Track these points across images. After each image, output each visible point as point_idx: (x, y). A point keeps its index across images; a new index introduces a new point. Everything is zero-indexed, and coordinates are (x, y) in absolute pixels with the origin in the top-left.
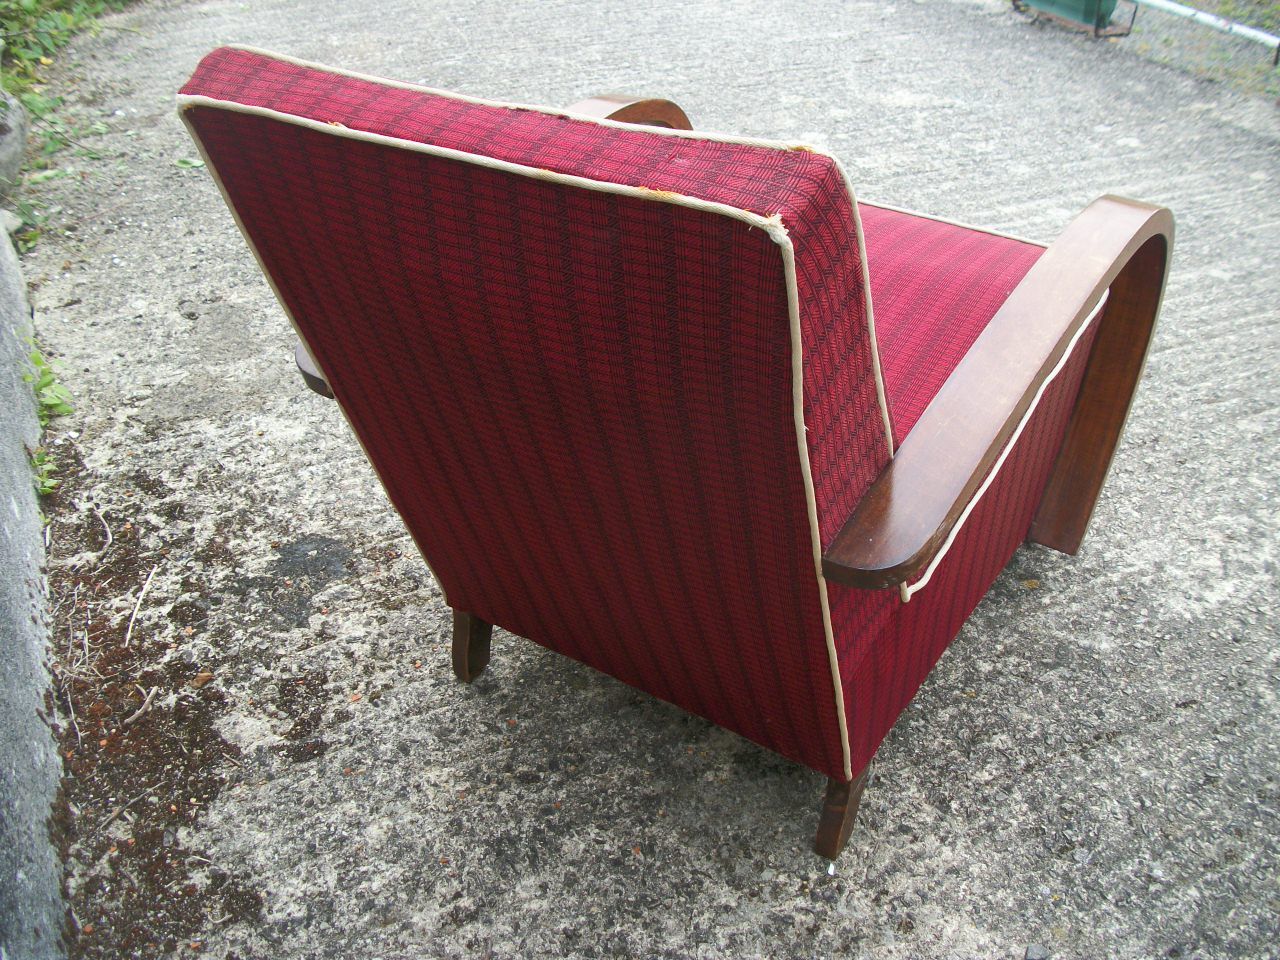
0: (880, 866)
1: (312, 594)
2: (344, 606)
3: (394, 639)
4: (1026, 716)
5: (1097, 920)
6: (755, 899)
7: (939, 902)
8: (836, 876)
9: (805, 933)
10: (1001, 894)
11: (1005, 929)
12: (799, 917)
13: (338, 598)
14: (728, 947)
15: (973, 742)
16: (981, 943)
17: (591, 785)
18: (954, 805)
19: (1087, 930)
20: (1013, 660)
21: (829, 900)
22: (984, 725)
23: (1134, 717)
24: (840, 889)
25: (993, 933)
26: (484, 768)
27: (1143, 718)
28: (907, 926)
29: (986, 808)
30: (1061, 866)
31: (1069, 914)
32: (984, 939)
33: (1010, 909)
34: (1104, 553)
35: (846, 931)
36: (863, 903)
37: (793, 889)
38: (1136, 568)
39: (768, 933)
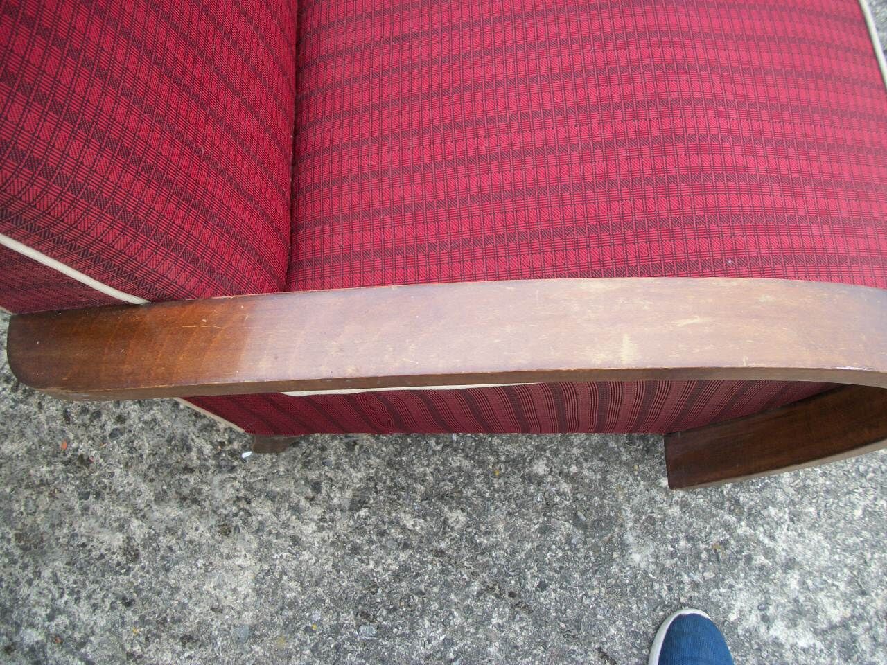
0: (272, 487)
4: (501, 527)
6: (194, 418)
7: (261, 544)
8: (244, 460)
9: (182, 465)
10: (293, 584)
11: (262, 601)
12: (194, 455)
14: (146, 423)
15: (442, 497)
16: (239, 589)
18: (363, 512)
20: (565, 487)
21: (219, 467)
22: (467, 498)
23: (558, 617)
24: (233, 469)
25: (254, 594)
27: (563, 625)
28: (226, 531)
29: (374, 538)
30: (348, 618)
31: (303, 643)
33: (284, 597)
34: (774, 506)
35: (200, 491)
36: (230, 492)
37: (217, 438)
38: (771, 544)
39: (169, 441)
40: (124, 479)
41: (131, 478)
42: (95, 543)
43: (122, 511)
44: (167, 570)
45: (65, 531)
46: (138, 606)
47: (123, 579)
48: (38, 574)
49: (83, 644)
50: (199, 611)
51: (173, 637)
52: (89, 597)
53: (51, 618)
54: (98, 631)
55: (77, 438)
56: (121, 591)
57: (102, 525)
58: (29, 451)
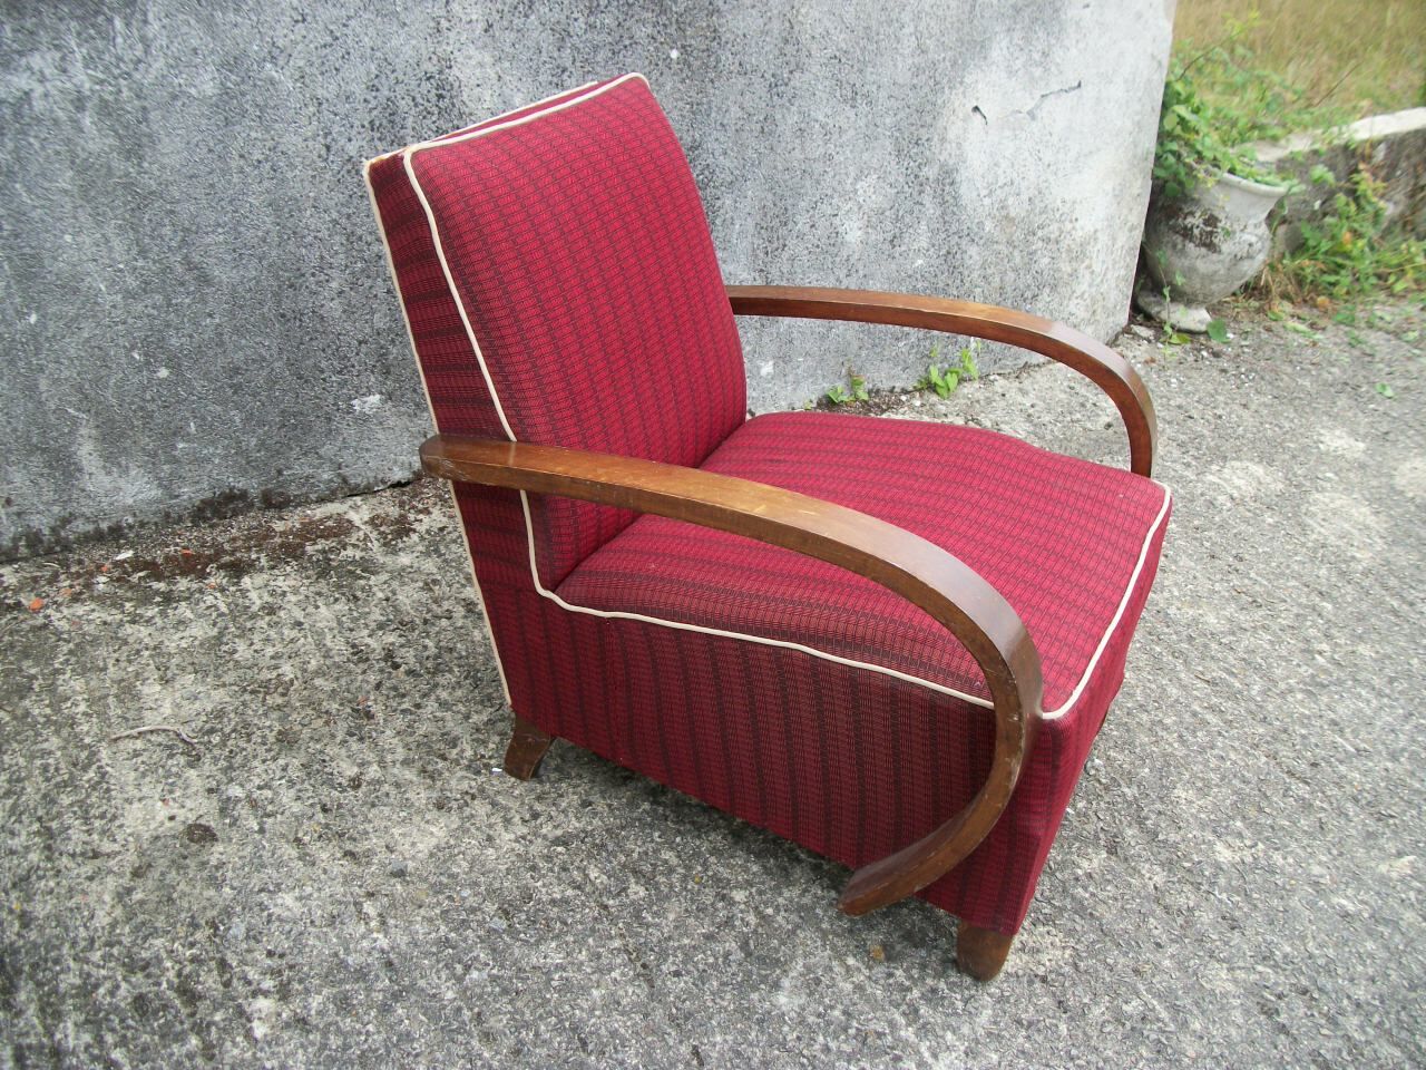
0: (500, 799)
4: (671, 917)
5: (430, 920)
7: (460, 827)
8: (491, 773)
9: (441, 753)
10: (465, 864)
11: (430, 861)
12: (455, 751)
14: (435, 717)
15: (635, 872)
18: (560, 849)
19: (422, 912)
20: (752, 919)
22: (657, 883)
23: (674, 1003)
24: (478, 773)
25: (428, 854)
27: (674, 1011)
28: (440, 806)
29: (556, 869)
30: (490, 907)
31: (439, 904)
32: (420, 846)
33: (449, 868)
34: (954, 1033)
35: (440, 774)
36: (465, 785)
37: (482, 751)
38: (930, 1060)
39: (443, 735)
40: (388, 738)
41: (395, 741)
42: (333, 764)
43: (371, 756)
44: (373, 805)
45: (318, 746)
46: (330, 816)
47: (335, 794)
48: (275, 759)
49: (269, 816)
50: (375, 842)
51: (340, 847)
52: (300, 791)
53: (260, 788)
54: (287, 813)
55: (375, 700)
56: (326, 800)
57: (349, 757)
58: (333, 690)
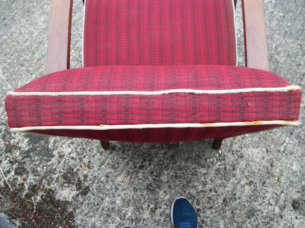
0: (229, 145)
1: (48, 146)
2: (59, 145)
3: (80, 147)
5: (274, 134)
6: (210, 168)
7: (244, 147)
8: (222, 153)
9: (224, 170)
10: (255, 138)
11: (260, 146)
12: (221, 167)
13: (55, 143)
14: (212, 182)
16: (257, 152)
17: (157, 160)
19: (274, 137)
21: (224, 159)
24: (224, 156)
25: (258, 148)
26: (130, 170)
28: (242, 157)
31: (269, 136)
32: (257, 151)
33: (258, 141)
35: (231, 165)
36: (231, 156)
37: (215, 161)
39: (217, 175)
40: (229, 187)
41: (229, 185)
42: (249, 194)
43: (239, 187)
44: (254, 172)
45: (246, 204)
46: (265, 180)
47: (258, 185)
48: (259, 210)
49: (277, 194)
50: (265, 163)
51: (272, 169)
52: (264, 194)
53: (271, 205)
54: (273, 190)
55: (217, 204)
56: (261, 185)
57: (244, 192)
58: (222, 219)
